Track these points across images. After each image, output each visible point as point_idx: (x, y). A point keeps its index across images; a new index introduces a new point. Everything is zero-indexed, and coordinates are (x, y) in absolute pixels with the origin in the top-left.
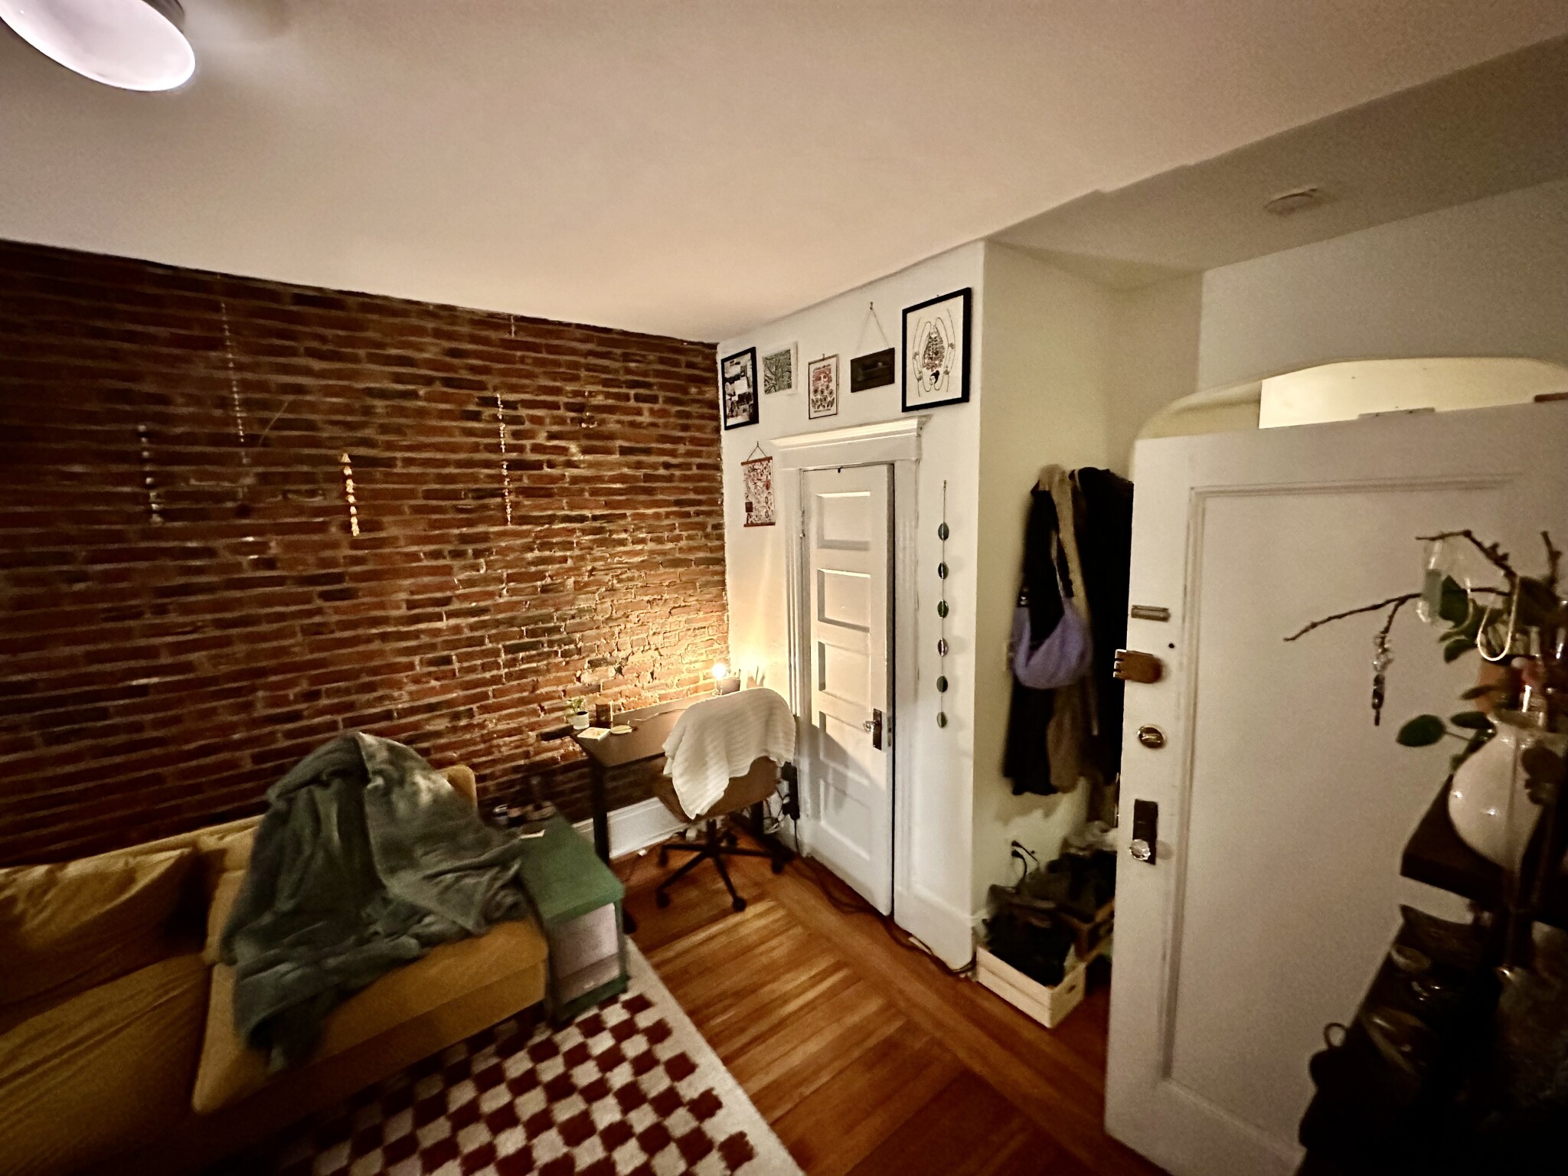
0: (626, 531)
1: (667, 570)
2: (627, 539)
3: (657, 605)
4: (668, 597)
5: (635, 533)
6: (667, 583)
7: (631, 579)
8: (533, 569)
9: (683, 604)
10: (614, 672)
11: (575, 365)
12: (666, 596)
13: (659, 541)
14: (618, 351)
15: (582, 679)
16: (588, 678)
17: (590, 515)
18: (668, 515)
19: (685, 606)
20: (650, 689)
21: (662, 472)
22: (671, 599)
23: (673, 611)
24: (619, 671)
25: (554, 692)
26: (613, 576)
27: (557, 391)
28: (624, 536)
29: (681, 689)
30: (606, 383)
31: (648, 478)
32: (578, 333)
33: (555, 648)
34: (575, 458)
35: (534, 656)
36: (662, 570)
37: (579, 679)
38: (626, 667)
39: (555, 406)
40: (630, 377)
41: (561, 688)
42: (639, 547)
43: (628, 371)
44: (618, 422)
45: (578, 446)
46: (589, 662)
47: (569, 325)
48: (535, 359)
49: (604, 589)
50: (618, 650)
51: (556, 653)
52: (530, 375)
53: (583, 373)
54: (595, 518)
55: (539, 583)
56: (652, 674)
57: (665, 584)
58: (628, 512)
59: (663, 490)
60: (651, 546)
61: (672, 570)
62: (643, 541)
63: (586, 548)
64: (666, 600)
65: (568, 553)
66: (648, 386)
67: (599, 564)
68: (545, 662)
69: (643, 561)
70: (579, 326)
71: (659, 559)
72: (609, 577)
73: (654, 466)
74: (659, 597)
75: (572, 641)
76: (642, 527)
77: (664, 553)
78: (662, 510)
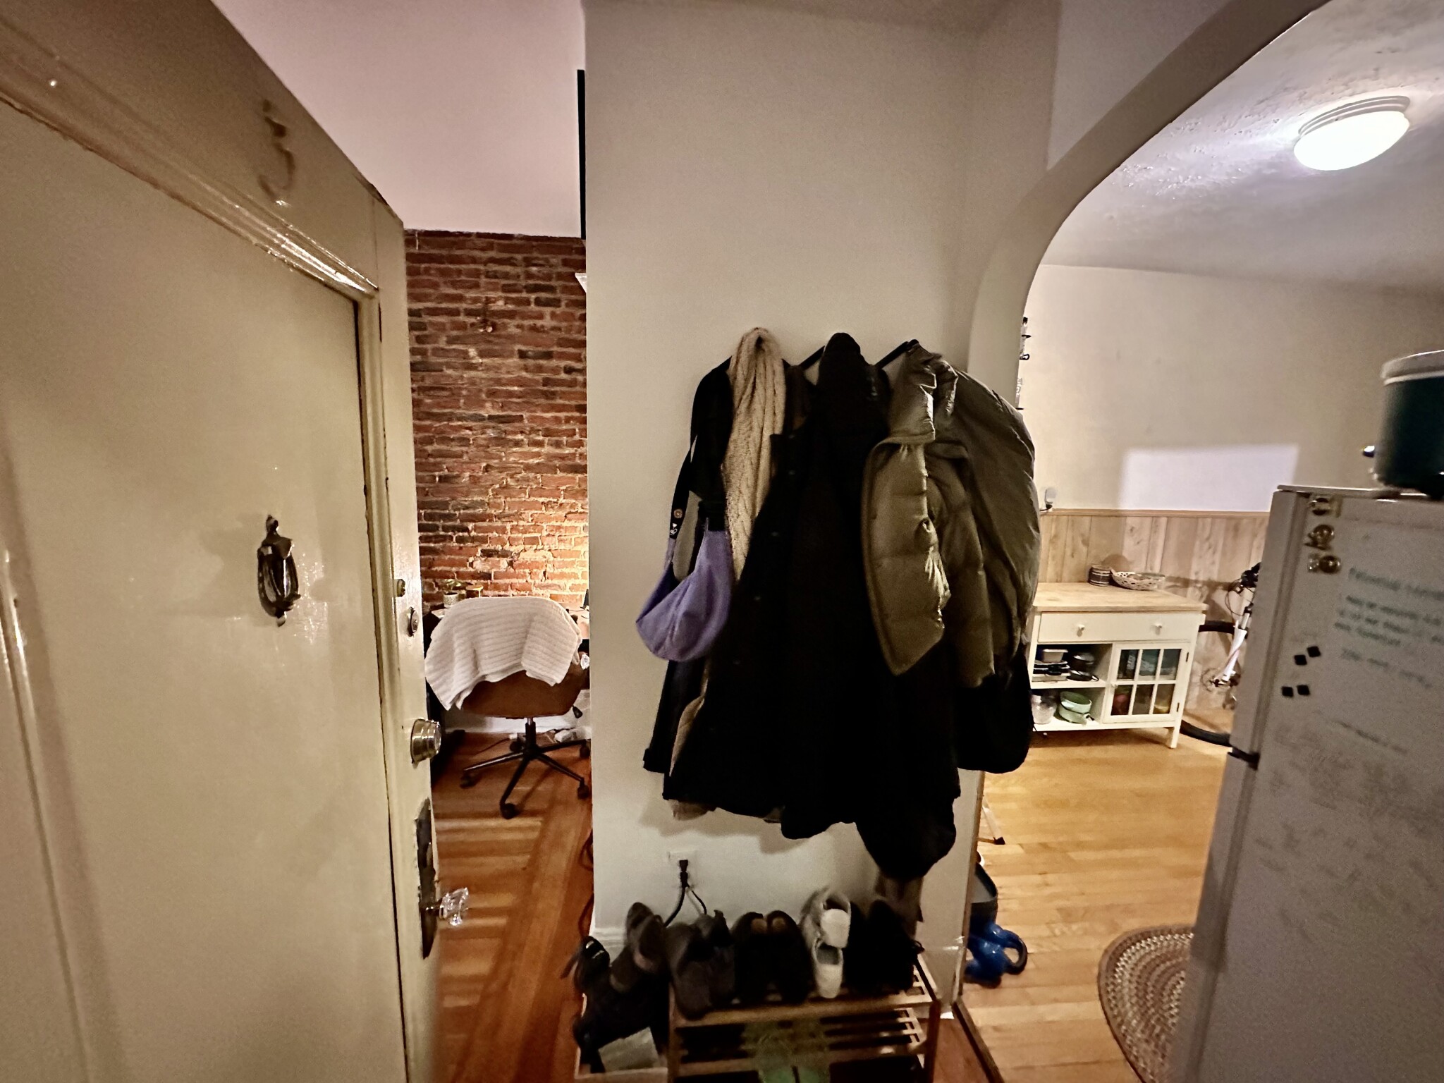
0: (522, 432)
1: (564, 474)
2: (522, 440)
3: (552, 507)
4: (564, 501)
5: (531, 436)
6: (564, 488)
7: (527, 480)
8: (432, 460)
9: (581, 510)
10: (507, 565)
11: (477, 274)
12: (561, 500)
13: (558, 445)
14: (519, 257)
15: (474, 566)
16: (480, 565)
17: (487, 415)
18: (568, 420)
19: (584, 513)
20: (542, 587)
21: (563, 376)
22: (568, 504)
23: (569, 516)
24: (511, 564)
25: (447, 571)
26: (507, 475)
27: (460, 298)
28: (519, 437)
29: (575, 593)
30: (506, 289)
31: (546, 382)
32: (479, 242)
33: (450, 533)
34: (474, 361)
35: (431, 537)
36: (559, 474)
37: (471, 565)
38: (517, 562)
39: (456, 312)
40: (531, 282)
41: (454, 569)
42: (536, 449)
43: (529, 276)
44: (518, 326)
45: (477, 349)
46: (481, 551)
47: (469, 235)
48: (439, 270)
49: (497, 486)
50: (510, 545)
51: (451, 538)
52: (435, 285)
53: (483, 280)
54: (491, 418)
55: (437, 473)
56: (544, 573)
57: (561, 488)
58: (525, 415)
59: (563, 395)
60: (546, 449)
61: (570, 475)
62: (540, 444)
63: (481, 446)
64: (561, 504)
65: (464, 449)
66: (551, 289)
67: (494, 462)
68: (441, 544)
69: (538, 464)
70: (479, 235)
71: (557, 463)
72: (504, 475)
73: (555, 370)
74: (555, 500)
75: (466, 530)
76: (539, 430)
77: (562, 458)
78: (562, 415)
